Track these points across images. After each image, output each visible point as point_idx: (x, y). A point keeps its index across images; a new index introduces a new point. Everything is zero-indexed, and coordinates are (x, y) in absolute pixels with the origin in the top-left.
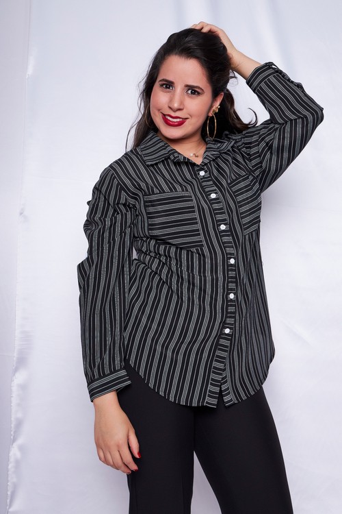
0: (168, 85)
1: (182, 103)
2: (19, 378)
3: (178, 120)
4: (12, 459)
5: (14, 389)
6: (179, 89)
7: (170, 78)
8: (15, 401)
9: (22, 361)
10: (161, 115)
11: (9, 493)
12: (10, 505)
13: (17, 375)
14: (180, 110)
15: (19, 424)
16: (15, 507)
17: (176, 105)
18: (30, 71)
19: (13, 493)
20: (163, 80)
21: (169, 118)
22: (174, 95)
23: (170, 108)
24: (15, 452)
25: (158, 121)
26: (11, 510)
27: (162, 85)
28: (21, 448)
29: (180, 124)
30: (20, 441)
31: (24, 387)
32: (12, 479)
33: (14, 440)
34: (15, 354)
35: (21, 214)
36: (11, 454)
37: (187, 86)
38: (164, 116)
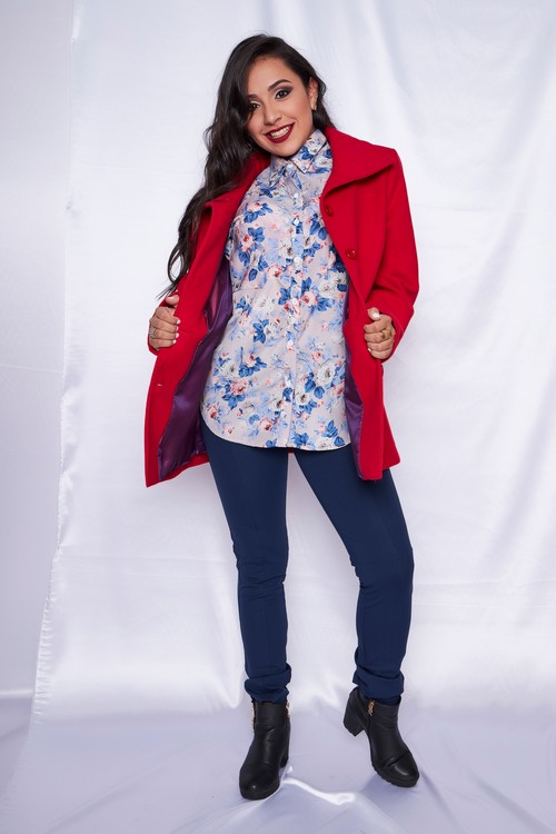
2: (68, 400)
4: (62, 490)
5: (64, 411)
8: (64, 424)
9: (74, 379)
11: (59, 526)
12: (61, 540)
13: (67, 395)
15: (71, 450)
16: (70, 540)
18: (76, 34)
24: (65, 482)
26: (62, 545)
30: (73, 469)
31: (75, 409)
32: (63, 510)
33: (65, 469)
34: (64, 372)
35: (68, 208)
36: (62, 483)
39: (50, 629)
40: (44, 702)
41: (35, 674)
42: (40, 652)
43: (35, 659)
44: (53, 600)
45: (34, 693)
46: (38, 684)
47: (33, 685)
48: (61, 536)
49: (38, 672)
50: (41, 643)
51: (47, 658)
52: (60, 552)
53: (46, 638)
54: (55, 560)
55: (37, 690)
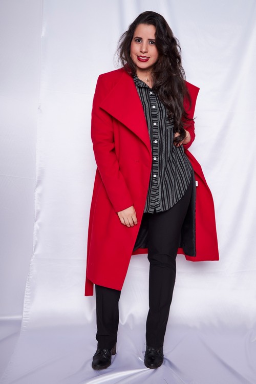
0: (139, 40)
1: (147, 49)
2: (38, 190)
3: (145, 58)
4: (35, 229)
5: (36, 195)
6: (145, 41)
7: (140, 36)
8: (36, 201)
9: (39, 182)
10: (137, 57)
11: (34, 245)
13: (37, 189)
14: (146, 52)
15: (38, 213)
16: (37, 252)
17: (144, 50)
18: (43, 34)
19: (36, 246)
20: (137, 37)
21: (141, 57)
22: (142, 45)
23: (141, 52)
24: (36, 226)
26: (35, 253)
27: (136, 40)
28: (40, 224)
29: (146, 61)
30: (39, 221)
31: (40, 195)
32: (35, 239)
33: (36, 220)
34: (36, 178)
35: (39, 109)
36: (35, 227)
37: (149, 39)
38: (138, 56)
39: (29, 290)
40: (26, 322)
41: (23, 309)
42: (25, 300)
43: (23, 303)
44: (31, 277)
45: (22, 317)
46: (24, 313)
47: (22, 314)
48: (34, 249)
49: (24, 308)
50: (25, 296)
51: (28, 303)
52: (34, 256)
53: (27, 294)
54: (32, 260)
55: (24, 316)
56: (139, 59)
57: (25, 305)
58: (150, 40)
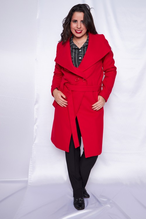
1: (81, 26)
2: (36, 107)
3: (80, 31)
6: (79, 22)
7: (76, 19)
9: (37, 102)
10: (74, 30)
12: (34, 142)
14: (80, 28)
15: (36, 119)
16: (36, 141)
17: (79, 27)
18: (38, 17)
19: (35, 138)
20: (74, 20)
21: (77, 31)
22: (78, 24)
23: (77, 28)
24: (35, 127)
25: (74, 32)
26: (35, 143)
28: (37, 126)
29: (81, 32)
30: (37, 124)
33: (35, 124)
34: (35, 100)
39: (32, 163)
40: (31, 181)
41: (28, 174)
42: (29, 169)
43: (28, 171)
44: (32, 156)
46: (29, 177)
48: (35, 140)
49: (29, 174)
50: (30, 167)
51: (32, 171)
54: (33, 146)
55: (29, 179)
56: (76, 32)
57: (29, 172)
58: (82, 21)
